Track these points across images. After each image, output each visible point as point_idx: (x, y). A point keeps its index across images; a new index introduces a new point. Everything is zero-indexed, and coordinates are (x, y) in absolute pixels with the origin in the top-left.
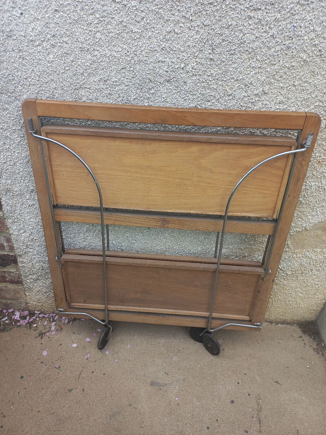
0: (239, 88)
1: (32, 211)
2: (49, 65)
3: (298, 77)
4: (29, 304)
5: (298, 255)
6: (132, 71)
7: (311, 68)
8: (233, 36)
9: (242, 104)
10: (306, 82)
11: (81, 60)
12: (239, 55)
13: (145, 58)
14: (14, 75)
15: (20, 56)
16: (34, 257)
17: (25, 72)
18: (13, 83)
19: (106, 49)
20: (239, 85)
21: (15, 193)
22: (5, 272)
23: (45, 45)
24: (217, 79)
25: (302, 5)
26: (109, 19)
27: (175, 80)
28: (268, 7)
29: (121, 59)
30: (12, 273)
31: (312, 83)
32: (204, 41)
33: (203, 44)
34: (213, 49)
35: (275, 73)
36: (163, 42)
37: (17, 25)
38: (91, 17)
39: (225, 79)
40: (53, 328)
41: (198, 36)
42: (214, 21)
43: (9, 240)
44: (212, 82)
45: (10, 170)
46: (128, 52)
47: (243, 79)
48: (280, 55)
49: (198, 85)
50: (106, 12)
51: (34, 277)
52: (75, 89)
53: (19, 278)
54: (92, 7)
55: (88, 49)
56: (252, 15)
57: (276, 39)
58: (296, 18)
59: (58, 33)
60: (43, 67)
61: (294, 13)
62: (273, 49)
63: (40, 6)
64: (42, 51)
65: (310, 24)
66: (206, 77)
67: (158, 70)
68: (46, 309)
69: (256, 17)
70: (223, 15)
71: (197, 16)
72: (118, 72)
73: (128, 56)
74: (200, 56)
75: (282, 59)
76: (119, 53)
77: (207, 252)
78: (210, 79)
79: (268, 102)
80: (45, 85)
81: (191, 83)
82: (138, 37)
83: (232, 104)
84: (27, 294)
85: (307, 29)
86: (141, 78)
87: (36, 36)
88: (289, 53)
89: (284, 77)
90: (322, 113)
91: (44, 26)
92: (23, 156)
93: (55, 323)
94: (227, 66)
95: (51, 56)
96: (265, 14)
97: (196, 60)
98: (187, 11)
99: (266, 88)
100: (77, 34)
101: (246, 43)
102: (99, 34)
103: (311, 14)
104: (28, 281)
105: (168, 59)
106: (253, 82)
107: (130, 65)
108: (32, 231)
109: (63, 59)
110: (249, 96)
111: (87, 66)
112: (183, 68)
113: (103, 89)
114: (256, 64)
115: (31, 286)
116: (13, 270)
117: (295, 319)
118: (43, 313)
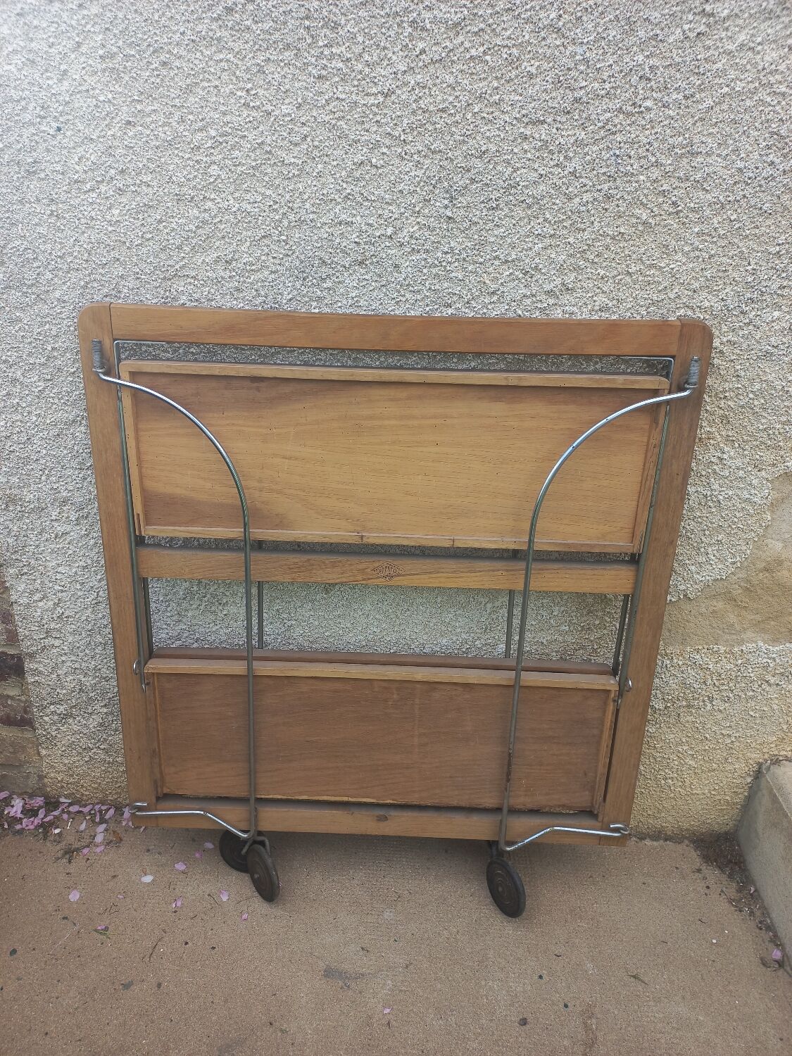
0: (512, 278)
1: (63, 548)
2: (110, 229)
3: (634, 256)
4: (46, 780)
5: (675, 661)
6: (284, 241)
7: (661, 238)
8: (493, 174)
10: (652, 266)
11: (176, 219)
12: (507, 210)
13: (311, 216)
14: (37, 250)
15: (52, 211)
16: (63, 658)
17: (61, 243)
18: (35, 266)
19: (230, 197)
20: (511, 271)
21: (26, 504)
23: (103, 191)
24: (464, 259)
25: (629, 114)
26: (236, 139)
27: (374, 260)
28: (559, 118)
29: (260, 218)
30: (12, 698)
31: (665, 270)
32: (433, 182)
33: (431, 188)
34: (452, 199)
35: (586, 247)
36: (347, 182)
37: (48, 150)
38: (199, 136)
39: (481, 260)
40: (99, 838)
41: (420, 173)
42: (451, 143)
43: (7, 618)
44: (452, 266)
45: (18, 454)
46: (276, 203)
47: (519, 260)
48: (592, 212)
49: (425, 271)
50: (230, 125)
51: (61, 709)
52: (164, 279)
53: (26, 712)
54: (200, 117)
55: (192, 198)
56: (528, 133)
57: (581, 180)
58: (618, 139)
59: (131, 166)
60: (98, 234)
61: (614, 130)
62: (578, 199)
63: (97, 114)
64: (98, 201)
65: (647, 150)
66: (439, 254)
67: (338, 240)
68: (86, 793)
69: (537, 136)
70: (468, 133)
71: (415, 133)
72: (256, 243)
73: (275, 210)
74: (427, 211)
75: (598, 220)
76: (256, 205)
77: (464, 650)
78: (450, 260)
79: (575, 308)
80: (101, 271)
81: (409, 269)
82: (296, 173)
84: (44, 752)
85: (643, 162)
86: (302, 257)
87: (85, 172)
88: (611, 206)
89: (606, 256)
91: (103, 153)
92: (48, 422)
93: (104, 826)
94: (483, 233)
95: (116, 212)
96: (554, 130)
97: (418, 220)
98: (396, 124)
99: (570, 279)
100: (171, 168)
101: (520, 187)
102: (216, 167)
103: (647, 132)
104: (45, 718)
105: (358, 218)
106: (541, 266)
107: (280, 229)
108: (60, 595)
109: (140, 216)
110: (533, 296)
111: (190, 231)
112: (390, 237)
113: (223, 278)
114: (545, 230)
115: (54, 733)
116: (13, 692)
117: (685, 825)
118: (79, 801)
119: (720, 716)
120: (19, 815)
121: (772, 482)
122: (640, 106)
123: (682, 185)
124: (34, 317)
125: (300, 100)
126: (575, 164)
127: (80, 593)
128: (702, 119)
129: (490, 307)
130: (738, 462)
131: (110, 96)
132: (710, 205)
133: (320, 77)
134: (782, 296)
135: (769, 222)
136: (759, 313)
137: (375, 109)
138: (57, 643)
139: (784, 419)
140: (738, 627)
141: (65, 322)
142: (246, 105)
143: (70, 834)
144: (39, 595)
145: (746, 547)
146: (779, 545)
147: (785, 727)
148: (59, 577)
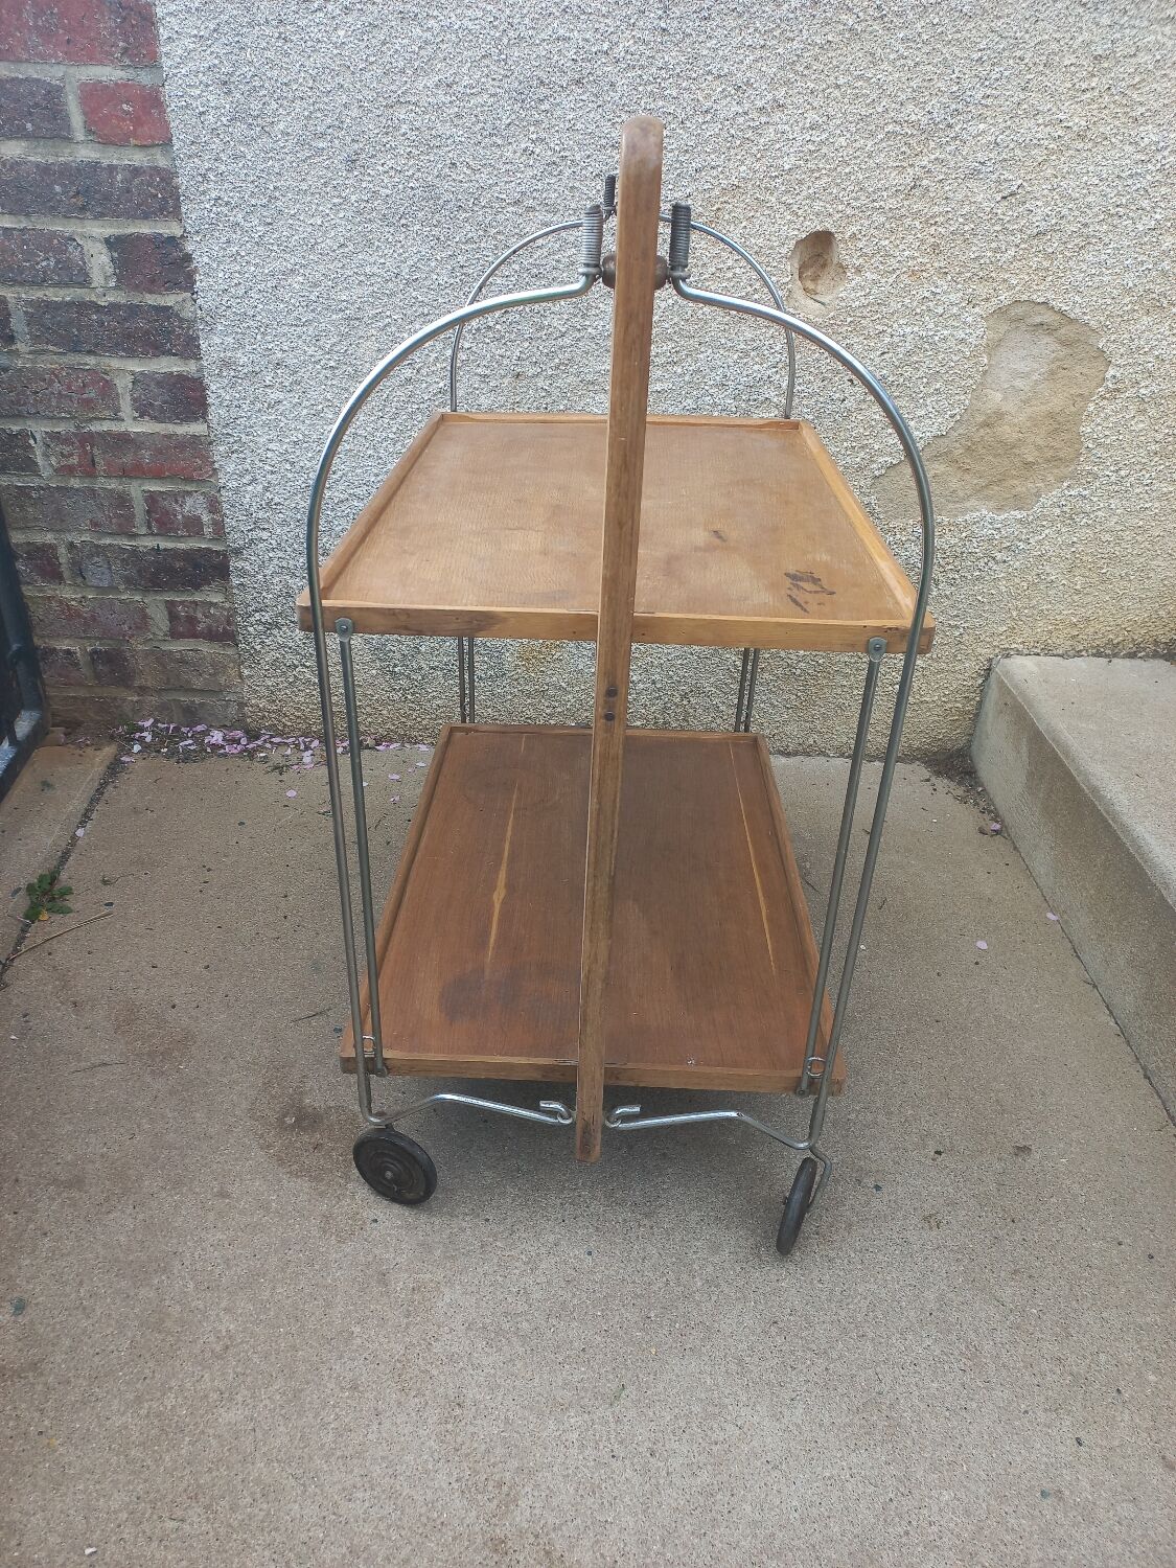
0: (725, 94)
1: (275, 420)
2: (335, 52)
3: (842, 67)
4: (247, 709)
5: (898, 536)
6: (503, 60)
7: (868, 46)
9: (733, 132)
10: (860, 77)
11: (400, 39)
12: (718, 19)
13: (530, 32)
14: (263, 78)
15: (280, 33)
16: (271, 555)
17: (287, 69)
18: (261, 94)
19: (452, 14)
20: (724, 86)
21: (240, 369)
22: (195, 603)
24: (678, 75)
27: (591, 79)
29: (481, 36)
30: (215, 605)
31: (872, 81)
39: (694, 75)
40: (307, 760)
43: (214, 506)
44: (667, 82)
45: (234, 310)
46: (496, 18)
47: (730, 73)
49: (640, 89)
51: (267, 617)
52: (386, 106)
53: (229, 623)
60: (324, 57)
64: (325, 21)
66: (654, 70)
67: (556, 58)
68: (289, 724)
72: (476, 64)
73: (495, 27)
74: (641, 23)
75: (806, 27)
76: (476, 22)
78: (664, 76)
79: (786, 127)
80: (324, 99)
81: (625, 87)
83: (713, 133)
84: (246, 672)
86: (521, 78)
89: (815, 68)
90: (902, 150)
92: (267, 271)
94: (696, 45)
97: (633, 33)
99: (781, 94)
104: (250, 630)
105: (576, 33)
106: (752, 80)
107: (499, 47)
108: (269, 476)
109: (365, 37)
110: (746, 113)
111: (413, 52)
112: (606, 53)
113: (444, 103)
114: (756, 40)
115: (258, 647)
116: (217, 598)
117: (916, 744)
118: (281, 734)
120: (220, 742)
121: (986, 319)
124: (258, 152)
127: (290, 475)
129: (704, 127)
130: (953, 297)
132: (912, 8)
134: (987, 106)
135: (970, 25)
136: (965, 126)
138: (265, 535)
139: (994, 245)
140: (961, 493)
141: (288, 158)
143: (276, 757)
144: (248, 477)
145: (963, 397)
146: (999, 396)
147: (1015, 614)
148: (269, 454)
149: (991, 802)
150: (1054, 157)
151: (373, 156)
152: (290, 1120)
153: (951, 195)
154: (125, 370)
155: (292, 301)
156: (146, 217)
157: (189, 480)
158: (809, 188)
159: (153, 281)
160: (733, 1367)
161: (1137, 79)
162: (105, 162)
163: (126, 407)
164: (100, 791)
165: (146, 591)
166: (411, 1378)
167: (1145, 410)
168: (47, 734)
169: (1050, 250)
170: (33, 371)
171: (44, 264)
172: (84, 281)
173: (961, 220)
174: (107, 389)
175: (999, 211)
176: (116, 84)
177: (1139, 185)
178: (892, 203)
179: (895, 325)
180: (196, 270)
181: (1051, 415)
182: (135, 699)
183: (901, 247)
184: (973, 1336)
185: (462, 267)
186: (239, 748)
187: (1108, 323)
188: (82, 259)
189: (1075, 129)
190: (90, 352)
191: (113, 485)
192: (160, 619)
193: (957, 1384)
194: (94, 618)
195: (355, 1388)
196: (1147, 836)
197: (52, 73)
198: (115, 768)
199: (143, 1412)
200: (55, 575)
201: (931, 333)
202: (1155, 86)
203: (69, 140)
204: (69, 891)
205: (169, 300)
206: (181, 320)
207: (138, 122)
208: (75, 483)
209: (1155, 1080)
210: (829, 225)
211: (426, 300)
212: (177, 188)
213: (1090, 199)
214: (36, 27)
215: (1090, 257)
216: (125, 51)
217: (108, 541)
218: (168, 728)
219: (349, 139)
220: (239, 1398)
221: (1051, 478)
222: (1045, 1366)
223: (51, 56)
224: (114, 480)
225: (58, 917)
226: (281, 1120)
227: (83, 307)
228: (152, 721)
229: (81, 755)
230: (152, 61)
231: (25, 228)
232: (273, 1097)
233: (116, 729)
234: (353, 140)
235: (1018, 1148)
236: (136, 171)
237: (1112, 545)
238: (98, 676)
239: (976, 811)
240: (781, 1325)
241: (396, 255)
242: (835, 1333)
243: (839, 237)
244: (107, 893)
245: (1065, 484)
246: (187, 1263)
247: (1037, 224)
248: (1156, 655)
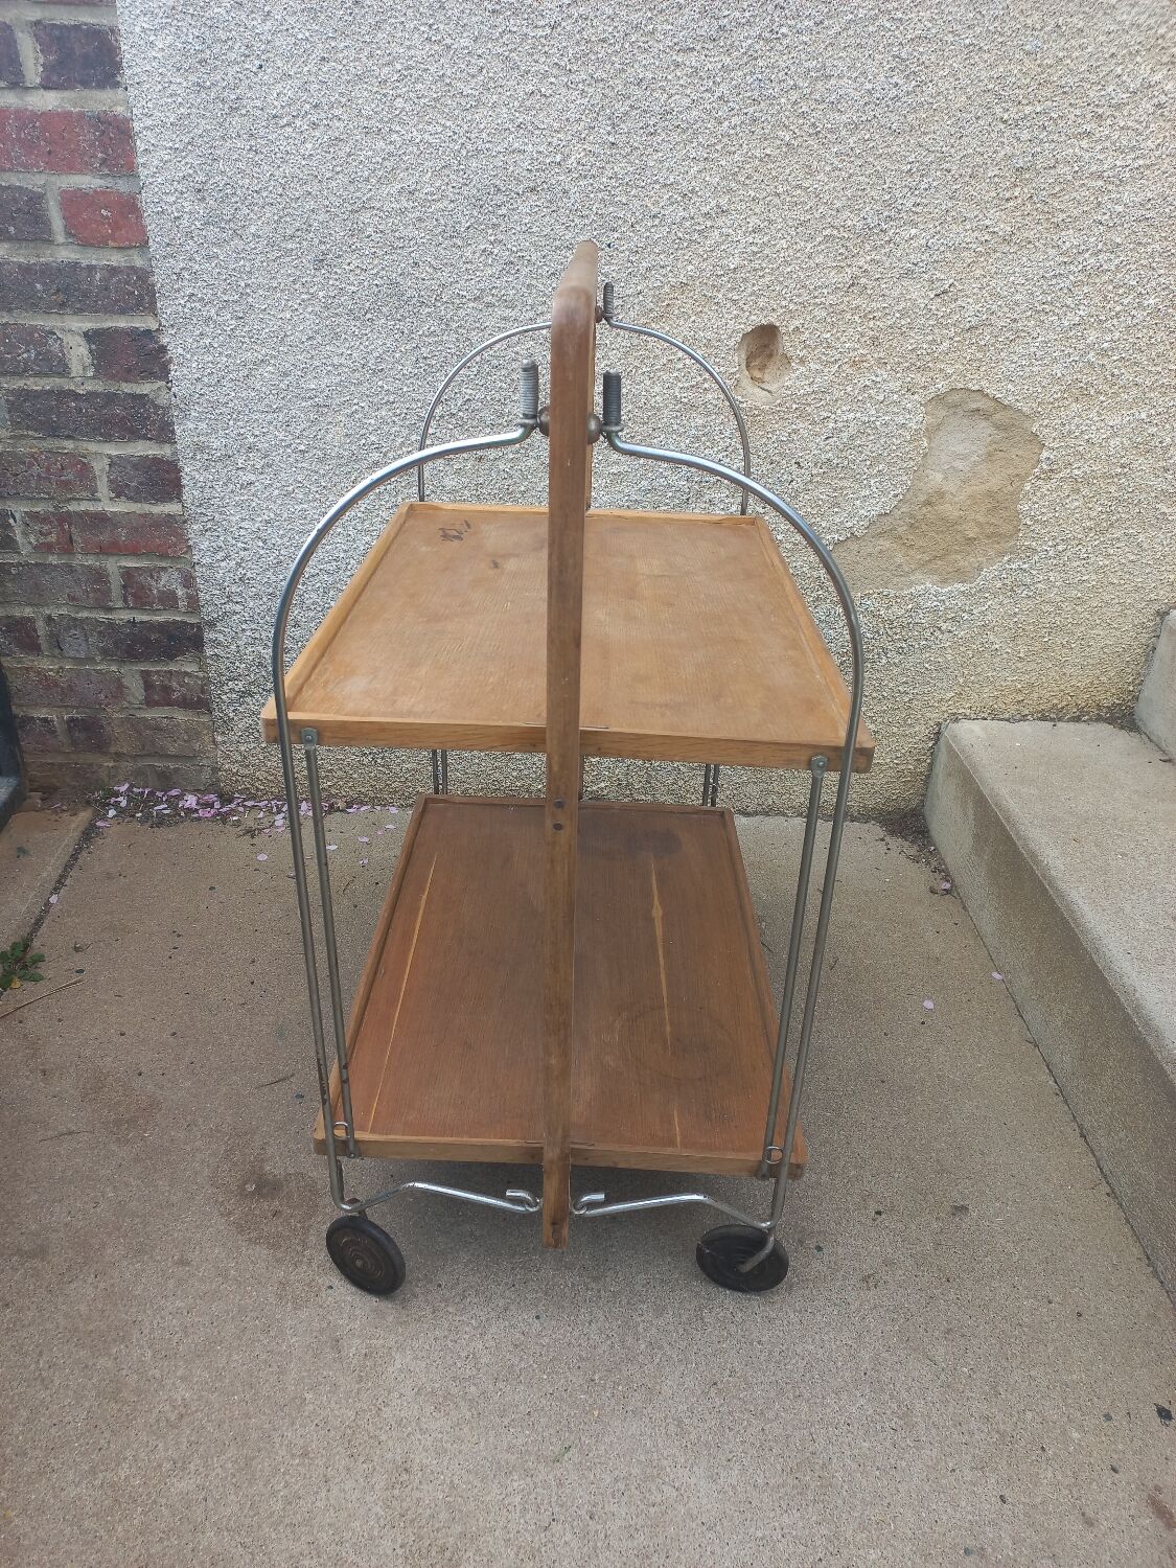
0: (672, 201)
1: (248, 500)
2: (303, 163)
3: (781, 177)
4: (220, 773)
6: (462, 170)
7: (804, 159)
8: (650, 100)
9: (680, 235)
10: (799, 187)
11: (364, 151)
12: (664, 135)
13: (488, 146)
14: (236, 185)
15: (251, 146)
16: (244, 627)
17: (258, 178)
18: (233, 201)
19: (413, 129)
20: (670, 194)
21: (213, 452)
22: (170, 672)
23: (298, 125)
24: (627, 184)
25: (767, 41)
26: (420, 72)
27: (546, 187)
28: (706, 46)
29: (441, 149)
30: (189, 675)
31: (809, 190)
32: (597, 110)
33: (595, 115)
34: (614, 125)
35: (737, 170)
36: (519, 112)
37: (250, 88)
38: (386, 70)
39: (643, 184)
41: (585, 101)
42: (612, 71)
43: (188, 581)
44: (617, 190)
46: (455, 133)
47: (676, 182)
48: (740, 135)
49: (592, 196)
50: (414, 59)
51: (240, 686)
52: (351, 211)
53: (203, 692)
54: (388, 52)
55: (380, 131)
56: (680, 60)
57: (729, 104)
58: (760, 64)
59: (324, 100)
60: (292, 168)
61: (756, 55)
62: (727, 123)
63: (296, 52)
64: (293, 135)
65: (786, 74)
66: (605, 180)
67: (512, 168)
69: (688, 63)
70: (627, 61)
71: (580, 62)
72: (437, 173)
73: (454, 141)
74: (592, 137)
75: (746, 142)
76: (437, 136)
78: (614, 184)
79: (730, 230)
80: (293, 205)
81: (578, 194)
82: (474, 104)
83: (661, 235)
84: (219, 738)
85: (783, 85)
86: (479, 186)
87: (283, 107)
88: (757, 129)
89: (755, 178)
90: (840, 251)
91: (299, 88)
92: (239, 362)
94: (643, 157)
95: (309, 146)
96: (703, 57)
97: (584, 147)
98: (562, 55)
99: (723, 201)
100: (360, 102)
101: (675, 113)
102: (401, 100)
103: (785, 57)
104: (222, 697)
105: (530, 146)
106: (697, 189)
107: (459, 158)
108: (242, 553)
109: (332, 150)
110: (693, 218)
111: (377, 163)
112: (559, 164)
113: (406, 208)
114: (699, 153)
115: (231, 715)
116: (191, 668)
117: (871, 804)
118: (253, 798)
119: (895, 671)
120: (194, 806)
121: (925, 405)
122: (777, 33)
123: (819, 107)
124: (230, 253)
125: (476, 33)
126: (723, 89)
127: (262, 552)
128: (831, 44)
129: (653, 230)
130: (892, 386)
131: (307, 34)
132: (845, 126)
133: (494, 11)
134: (917, 213)
135: (899, 141)
136: (898, 231)
137: (543, 40)
138: (238, 608)
139: (930, 338)
140: (906, 568)
141: (259, 258)
142: (429, 39)
143: (249, 820)
144: (222, 554)
145: (906, 478)
146: (939, 477)
147: (961, 681)
148: (242, 532)
149: (942, 861)
150: (982, 259)
151: (340, 256)
152: (251, 1188)
153: (887, 292)
154: (103, 453)
155: (263, 389)
156: (123, 312)
157: (164, 556)
158: (754, 285)
159: (129, 371)
160: (672, 1429)
161: (1057, 189)
162: (84, 263)
163: (103, 489)
164: (74, 857)
165: (122, 662)
166: (360, 1444)
167: (1079, 489)
168: (24, 800)
169: (983, 343)
170: (13, 454)
171: (25, 355)
172: (63, 370)
173: (898, 315)
174: (85, 472)
175: (934, 307)
176: (95, 191)
177: (1063, 285)
178: (832, 299)
179: (839, 411)
180: (170, 361)
181: (990, 494)
182: (111, 765)
183: (843, 339)
184: (905, 1395)
185: (425, 358)
186: (213, 811)
187: (1039, 409)
188: (62, 351)
189: (1001, 233)
190: (69, 437)
191: (90, 561)
192: (135, 688)
193: (888, 1444)
194: (70, 688)
195: (305, 1455)
196: (1080, 902)
197: (34, 181)
198: (89, 834)
199: (97, 1483)
200: (33, 647)
201: (872, 419)
202: (1075, 194)
203: (50, 242)
204: (41, 959)
205: (145, 388)
206: (157, 407)
207: (116, 226)
208: (53, 560)
209: (1090, 1138)
210: (773, 319)
211: (392, 389)
212: (153, 285)
213: (1018, 297)
214: (19, 139)
215: (1019, 349)
216: (104, 162)
217: (84, 614)
218: (143, 793)
219: (316, 241)
220: (192, 1467)
221: (991, 553)
222: (973, 1425)
223: (33, 166)
224: (92, 557)
225: (29, 985)
226: (242, 1188)
227: (64, 395)
228: (127, 786)
229: (56, 821)
230: (129, 170)
231: (7, 323)
232: (235, 1164)
233: (92, 794)
234: (320, 242)
235: (956, 1207)
236: (113, 271)
237: (1052, 615)
238: (74, 743)
239: (927, 870)
240: (720, 1386)
241: (362, 347)
242: (773, 1394)
243: (783, 330)
244: (79, 960)
245: (1006, 558)
246: (146, 1332)
247: (969, 319)
248: (1099, 719)
